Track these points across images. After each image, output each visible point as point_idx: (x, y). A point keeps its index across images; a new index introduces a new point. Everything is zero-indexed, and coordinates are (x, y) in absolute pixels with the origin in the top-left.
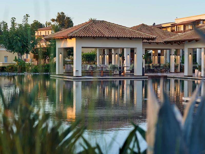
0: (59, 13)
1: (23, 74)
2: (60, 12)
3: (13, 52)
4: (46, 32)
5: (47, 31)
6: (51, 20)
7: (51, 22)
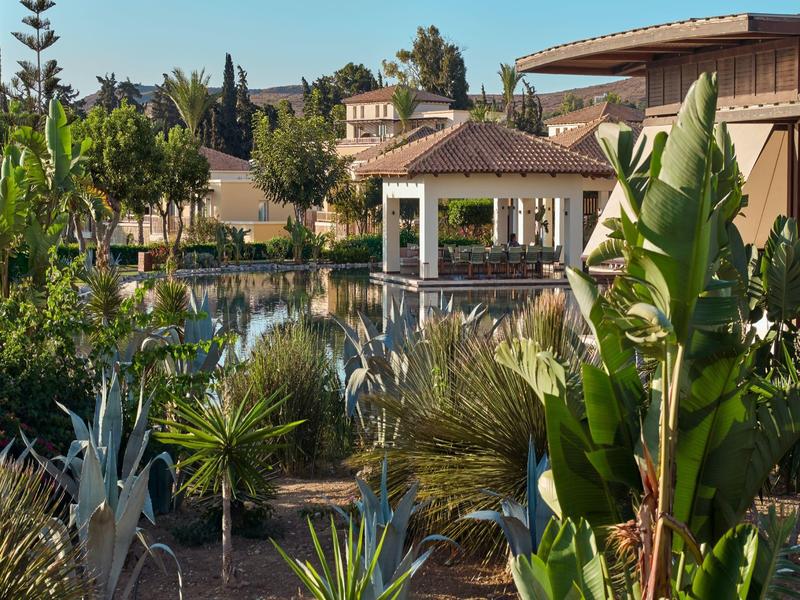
0: (421, 29)
1: (307, 267)
2: (427, 26)
3: (282, 202)
4: (378, 107)
5: (381, 106)
6: (398, 55)
7: (398, 61)
